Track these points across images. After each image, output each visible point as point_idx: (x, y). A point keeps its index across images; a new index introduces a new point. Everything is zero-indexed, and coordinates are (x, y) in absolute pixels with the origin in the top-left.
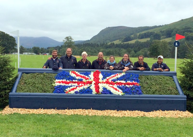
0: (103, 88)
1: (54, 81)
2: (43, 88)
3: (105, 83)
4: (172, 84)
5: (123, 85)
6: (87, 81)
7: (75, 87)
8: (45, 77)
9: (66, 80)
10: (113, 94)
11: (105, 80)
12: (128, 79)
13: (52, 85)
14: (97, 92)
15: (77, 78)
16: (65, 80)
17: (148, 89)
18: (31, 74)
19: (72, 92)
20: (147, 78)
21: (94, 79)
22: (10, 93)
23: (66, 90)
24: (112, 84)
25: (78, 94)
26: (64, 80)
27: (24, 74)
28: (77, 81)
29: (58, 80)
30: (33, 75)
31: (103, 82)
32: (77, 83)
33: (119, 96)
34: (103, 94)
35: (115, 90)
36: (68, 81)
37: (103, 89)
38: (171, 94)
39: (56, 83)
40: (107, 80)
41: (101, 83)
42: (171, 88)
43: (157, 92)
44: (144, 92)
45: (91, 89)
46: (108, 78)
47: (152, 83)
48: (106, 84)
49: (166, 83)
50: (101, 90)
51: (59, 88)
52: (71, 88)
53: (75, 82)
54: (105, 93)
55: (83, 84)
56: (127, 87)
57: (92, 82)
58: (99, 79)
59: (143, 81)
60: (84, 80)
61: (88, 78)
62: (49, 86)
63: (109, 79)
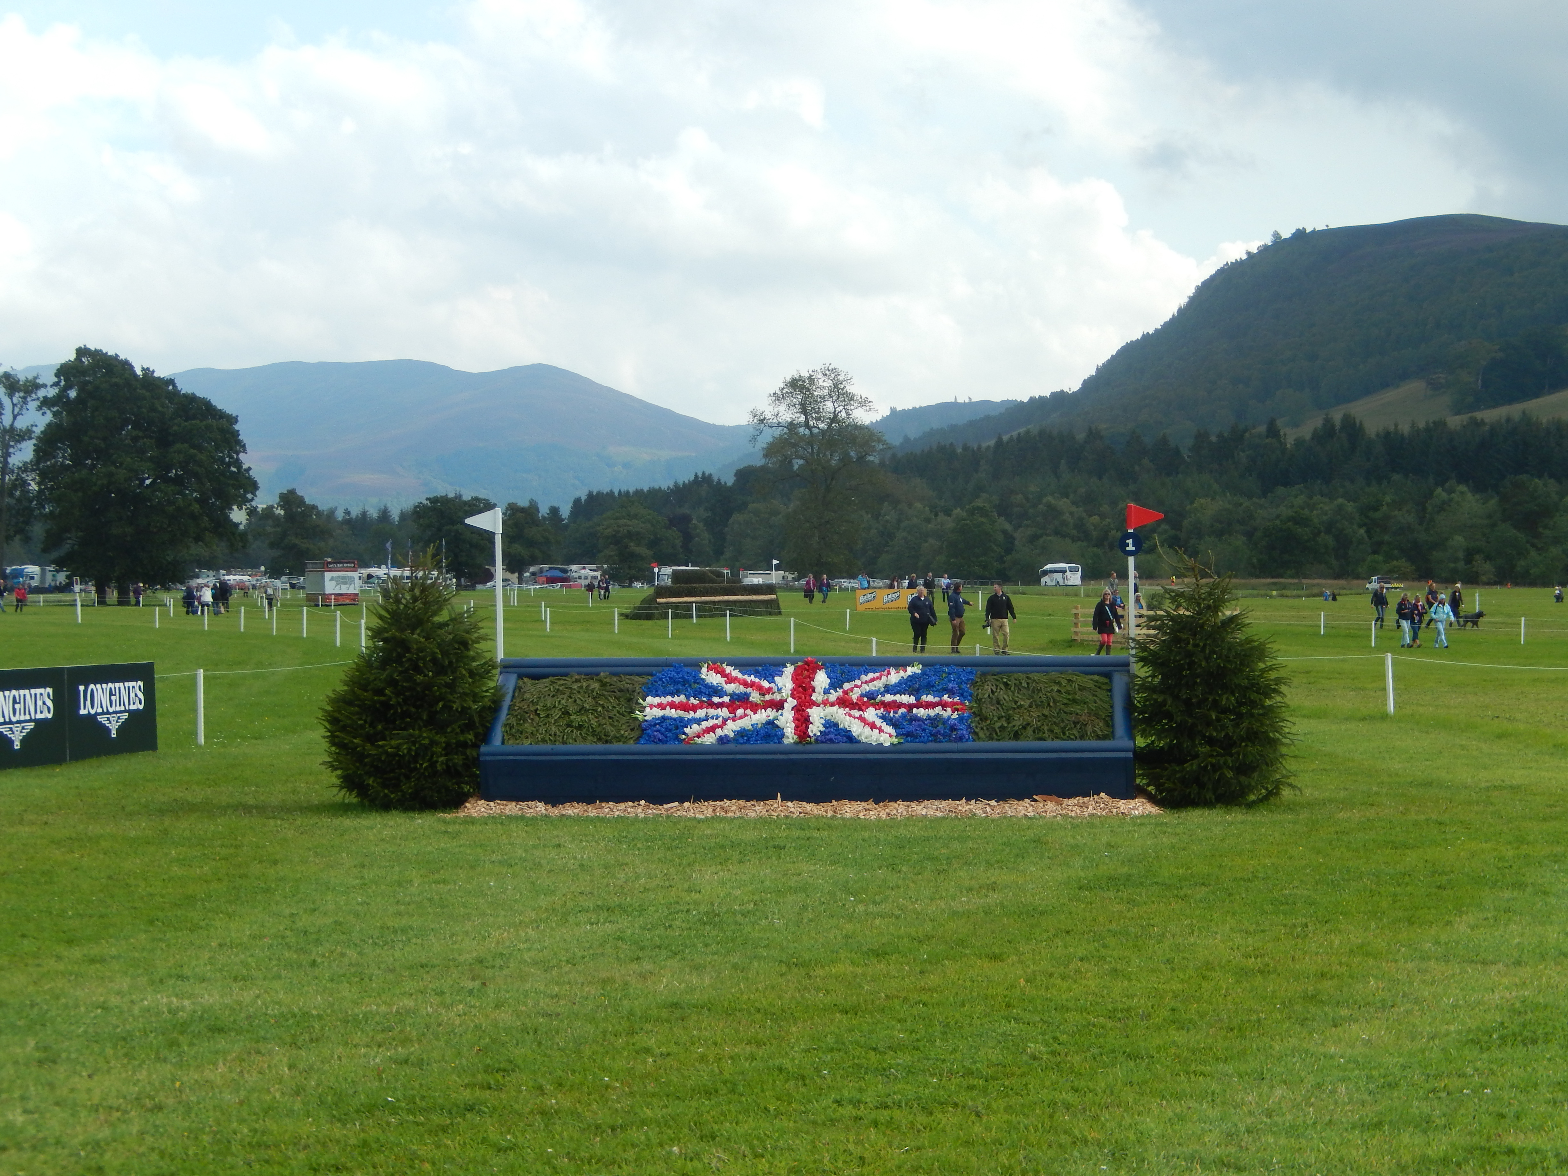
0: (824, 722)
1: (641, 701)
2: (598, 730)
3: (832, 705)
4: (1095, 702)
5: (902, 710)
6: (768, 697)
7: (719, 722)
8: (608, 688)
9: (688, 698)
10: (858, 742)
11: (833, 696)
12: (929, 688)
13: (634, 716)
14: (799, 737)
15: (730, 688)
16: (682, 698)
17: (998, 725)
18: (551, 678)
19: (709, 739)
20: (1006, 684)
21: (793, 690)
22: (484, 749)
23: (684, 733)
24: (860, 709)
25: (731, 747)
26: (677, 699)
27: (526, 680)
28: (726, 699)
29: (657, 700)
30: (562, 682)
31: (827, 700)
32: (728, 706)
33: (879, 749)
34: (822, 742)
35: (867, 729)
36: (693, 701)
37: (824, 725)
38: (1082, 738)
39: (648, 709)
40: (846, 693)
41: (818, 705)
42: (1084, 718)
43: (1030, 731)
44: (981, 735)
45: (777, 727)
46: (846, 686)
47: (1016, 702)
48: (837, 706)
49: (1075, 701)
50: (815, 729)
51: (658, 724)
52: (705, 725)
53: (720, 705)
54: (831, 741)
55: (748, 712)
56: (916, 719)
57: (786, 701)
58: (814, 691)
59: (986, 696)
60: (755, 697)
61: (770, 689)
62: (624, 720)
63: (852, 690)
